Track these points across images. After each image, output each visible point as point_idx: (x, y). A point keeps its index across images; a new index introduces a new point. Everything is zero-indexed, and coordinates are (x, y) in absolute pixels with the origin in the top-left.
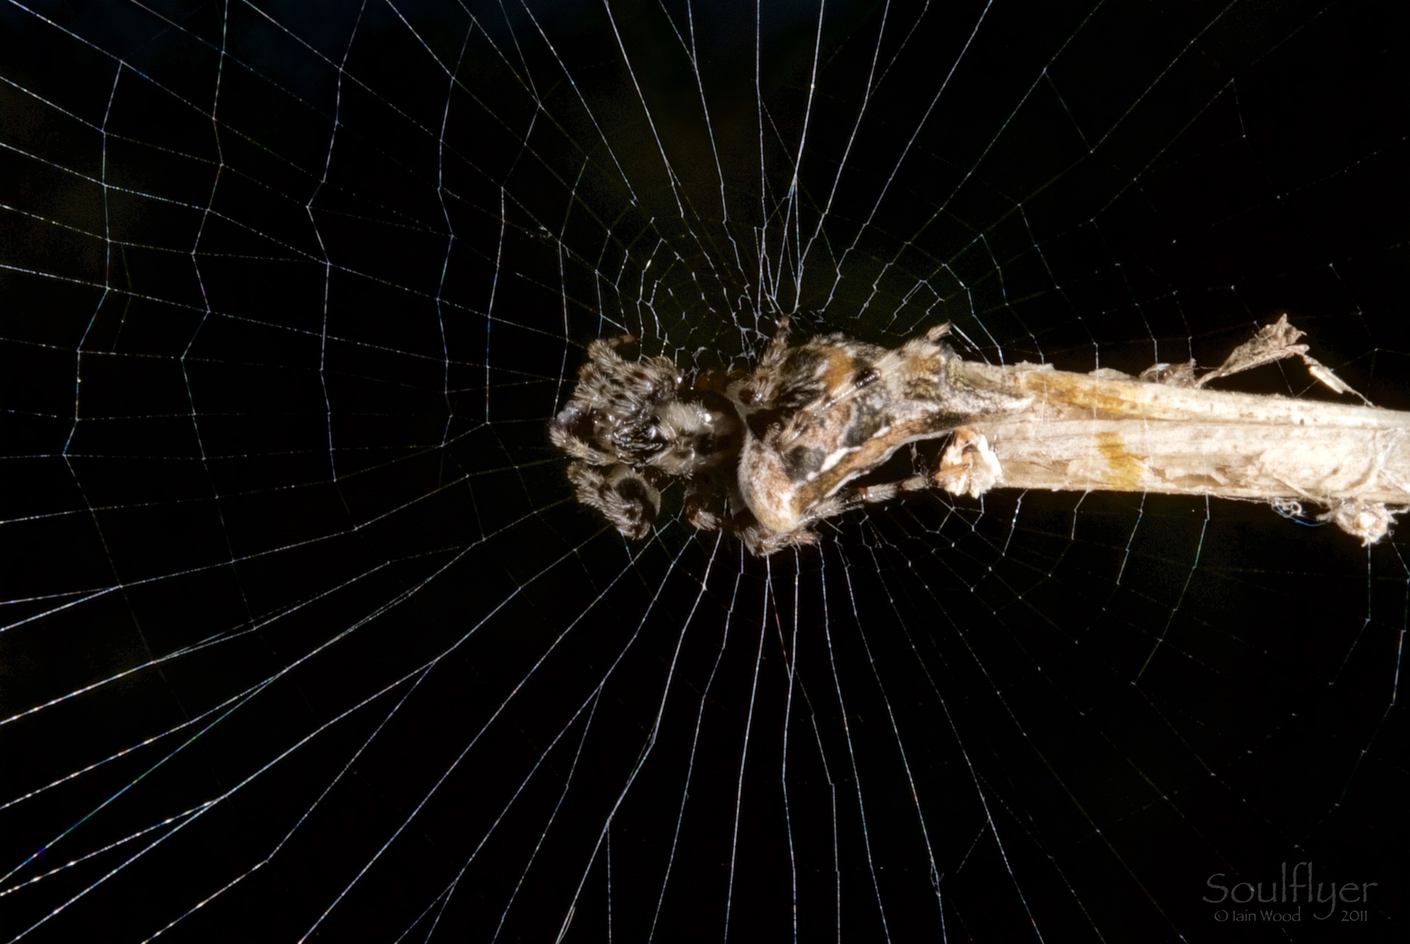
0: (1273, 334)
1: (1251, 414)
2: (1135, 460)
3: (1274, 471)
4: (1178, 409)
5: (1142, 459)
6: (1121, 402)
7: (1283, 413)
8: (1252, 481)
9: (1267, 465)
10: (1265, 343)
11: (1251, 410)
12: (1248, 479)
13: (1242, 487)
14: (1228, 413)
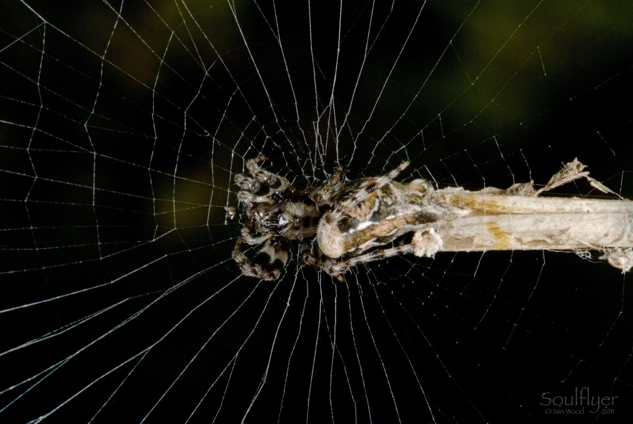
0: (571, 168)
1: (562, 209)
2: (507, 235)
3: (576, 237)
4: (526, 208)
5: (510, 234)
6: (498, 207)
7: (579, 207)
8: (565, 242)
9: (572, 234)
10: (567, 173)
11: (563, 207)
12: (564, 241)
13: (560, 245)
14: (551, 209)
